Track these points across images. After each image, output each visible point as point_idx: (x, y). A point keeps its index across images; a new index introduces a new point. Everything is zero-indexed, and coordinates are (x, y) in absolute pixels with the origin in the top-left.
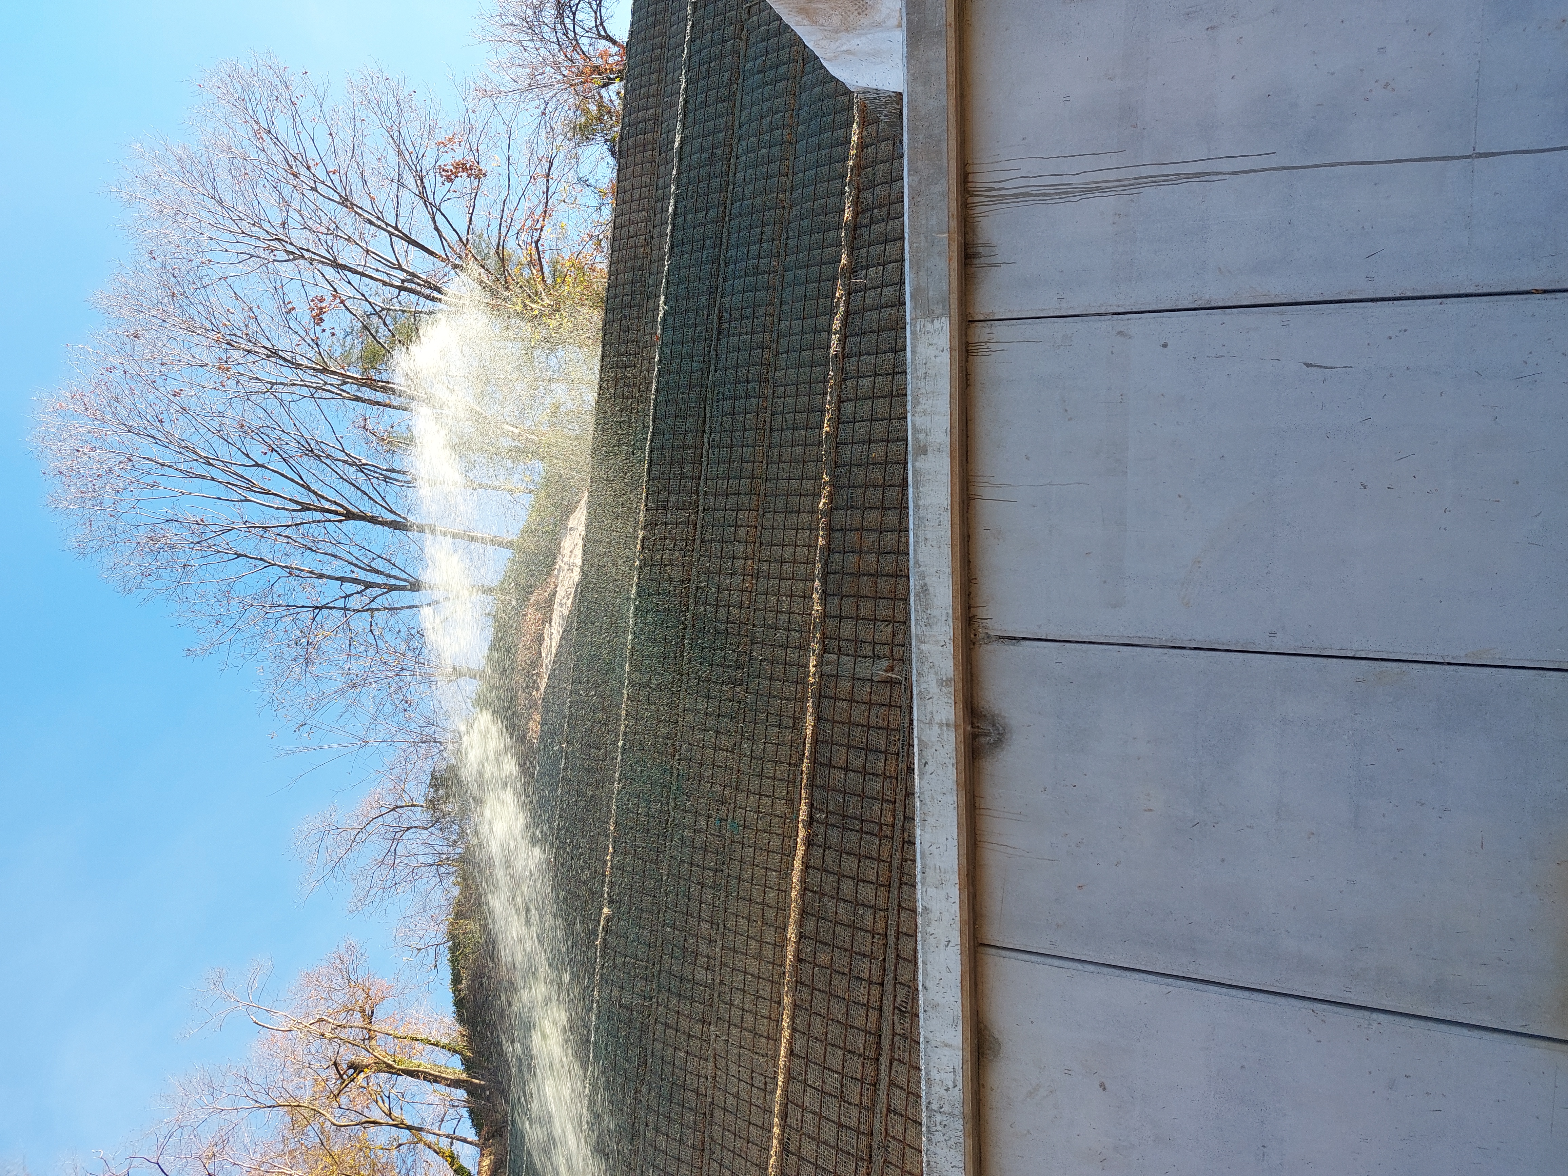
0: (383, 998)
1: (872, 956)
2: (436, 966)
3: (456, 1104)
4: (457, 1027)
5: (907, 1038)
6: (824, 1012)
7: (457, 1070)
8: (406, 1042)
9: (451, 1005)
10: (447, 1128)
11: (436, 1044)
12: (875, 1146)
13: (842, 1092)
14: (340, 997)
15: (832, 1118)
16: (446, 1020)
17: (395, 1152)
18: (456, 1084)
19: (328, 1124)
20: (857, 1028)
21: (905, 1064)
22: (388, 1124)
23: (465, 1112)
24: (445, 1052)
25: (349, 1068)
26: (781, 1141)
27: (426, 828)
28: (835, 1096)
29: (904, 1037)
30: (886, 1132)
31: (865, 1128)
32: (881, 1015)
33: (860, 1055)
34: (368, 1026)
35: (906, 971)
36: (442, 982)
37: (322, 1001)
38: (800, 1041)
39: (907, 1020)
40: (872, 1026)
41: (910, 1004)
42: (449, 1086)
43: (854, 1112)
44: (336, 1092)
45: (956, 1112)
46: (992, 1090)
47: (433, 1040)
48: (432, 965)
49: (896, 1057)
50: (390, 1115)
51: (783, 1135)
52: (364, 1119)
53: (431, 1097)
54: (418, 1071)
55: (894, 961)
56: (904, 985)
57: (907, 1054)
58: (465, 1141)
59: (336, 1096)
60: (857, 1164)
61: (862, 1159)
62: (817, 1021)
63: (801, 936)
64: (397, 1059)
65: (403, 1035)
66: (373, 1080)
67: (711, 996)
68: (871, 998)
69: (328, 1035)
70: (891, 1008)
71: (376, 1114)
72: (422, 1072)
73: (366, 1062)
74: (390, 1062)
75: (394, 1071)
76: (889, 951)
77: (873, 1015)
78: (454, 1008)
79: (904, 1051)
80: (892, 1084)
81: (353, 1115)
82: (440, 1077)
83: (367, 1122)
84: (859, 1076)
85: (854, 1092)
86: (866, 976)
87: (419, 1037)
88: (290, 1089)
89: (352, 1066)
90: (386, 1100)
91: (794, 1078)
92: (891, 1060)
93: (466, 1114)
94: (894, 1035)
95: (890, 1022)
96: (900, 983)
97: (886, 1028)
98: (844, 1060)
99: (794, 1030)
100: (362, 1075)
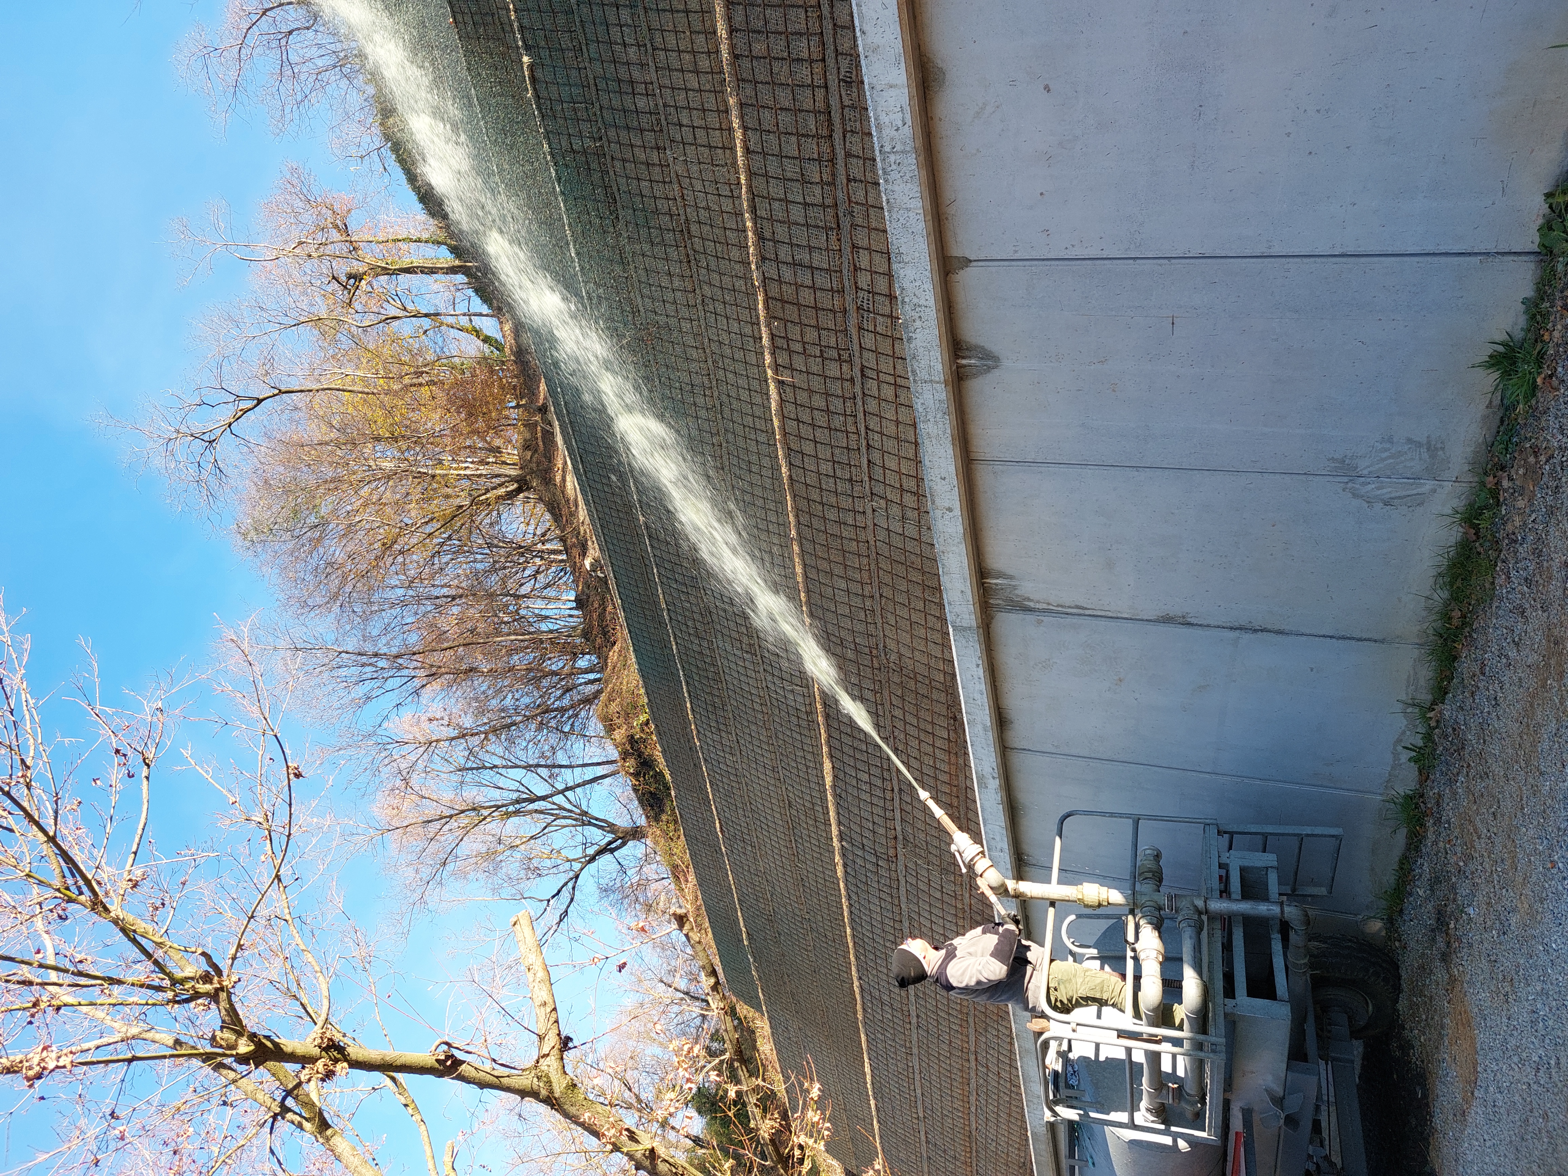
0: (349, 211)
1: (808, 34)
2: (385, 169)
3: (460, 287)
4: (431, 221)
5: (856, 108)
6: (771, 103)
7: (449, 259)
8: (390, 245)
9: (417, 203)
10: (462, 308)
11: (419, 241)
12: (841, 215)
13: (803, 175)
14: (309, 217)
15: (798, 201)
16: (418, 217)
17: (424, 337)
18: (453, 270)
19: (353, 329)
20: (806, 111)
21: (858, 133)
22: (407, 317)
23: (470, 292)
24: (430, 245)
25: (349, 278)
26: (756, 232)
27: (308, 28)
28: (797, 180)
29: (853, 107)
30: (849, 200)
31: (828, 202)
32: (827, 92)
33: (814, 136)
34: (348, 239)
35: (846, 40)
36: (398, 182)
37: (294, 227)
38: (754, 137)
39: (854, 89)
40: (820, 105)
41: (854, 73)
42: (447, 273)
43: (818, 190)
44: (348, 301)
45: (908, 149)
46: (940, 120)
47: (414, 238)
48: (382, 169)
49: (849, 129)
50: (405, 309)
51: (756, 226)
52: (384, 317)
53: (435, 287)
54: (414, 267)
55: (832, 32)
56: (846, 54)
57: (858, 123)
58: (481, 315)
59: (350, 304)
60: (827, 234)
61: (831, 229)
62: (766, 115)
63: (732, 31)
64: (389, 262)
65: (384, 239)
66: (375, 283)
67: (659, 121)
68: (815, 77)
69: (314, 254)
70: (836, 81)
71: (394, 312)
72: (417, 267)
73: (361, 270)
74: (384, 265)
75: (391, 272)
76: (825, 23)
77: (820, 94)
78: (421, 205)
79: (855, 121)
80: (848, 155)
81: (372, 316)
82: (436, 268)
83: (387, 319)
84: (816, 156)
85: (814, 173)
86: (805, 55)
87: (400, 238)
88: (305, 308)
89: (350, 276)
90: (396, 298)
91: (755, 174)
92: (843, 133)
93: (473, 294)
94: (843, 108)
95: (838, 97)
96: (842, 54)
97: (834, 102)
98: (799, 145)
99: (745, 128)
100: (363, 282)
